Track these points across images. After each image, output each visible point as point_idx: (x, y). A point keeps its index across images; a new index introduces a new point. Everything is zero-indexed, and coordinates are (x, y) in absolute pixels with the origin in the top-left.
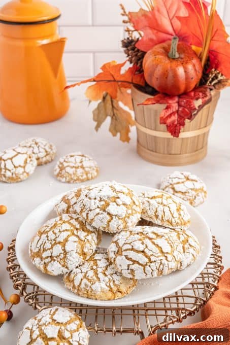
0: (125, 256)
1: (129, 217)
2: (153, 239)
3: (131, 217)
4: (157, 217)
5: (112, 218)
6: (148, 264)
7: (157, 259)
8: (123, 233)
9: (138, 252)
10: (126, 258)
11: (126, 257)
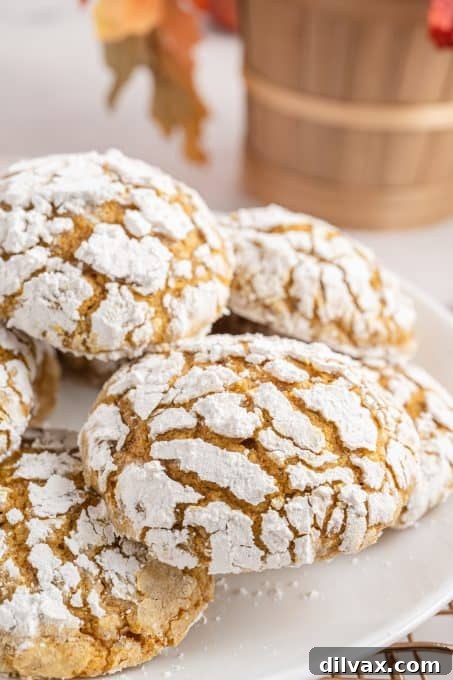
0: (165, 463)
1: (178, 293)
2: (294, 384)
3: (188, 291)
4: (293, 304)
5: (104, 292)
6: (277, 503)
7: (320, 477)
8: (152, 361)
9: (226, 442)
10: (169, 473)
11: (171, 468)
